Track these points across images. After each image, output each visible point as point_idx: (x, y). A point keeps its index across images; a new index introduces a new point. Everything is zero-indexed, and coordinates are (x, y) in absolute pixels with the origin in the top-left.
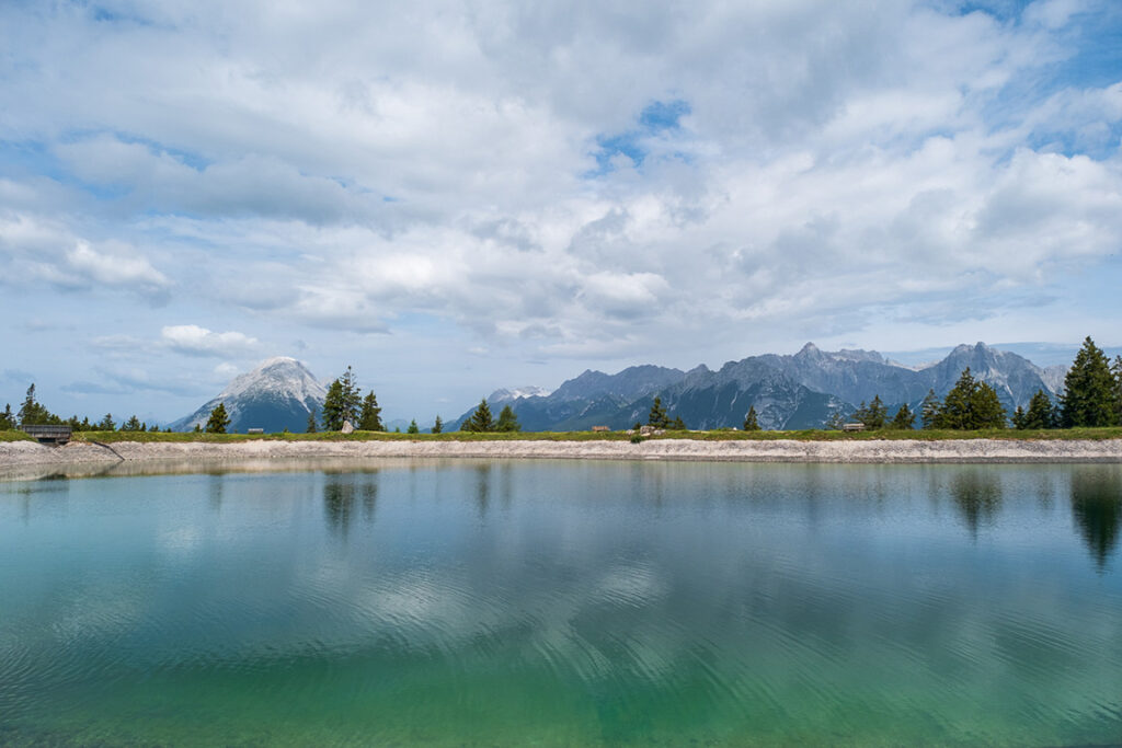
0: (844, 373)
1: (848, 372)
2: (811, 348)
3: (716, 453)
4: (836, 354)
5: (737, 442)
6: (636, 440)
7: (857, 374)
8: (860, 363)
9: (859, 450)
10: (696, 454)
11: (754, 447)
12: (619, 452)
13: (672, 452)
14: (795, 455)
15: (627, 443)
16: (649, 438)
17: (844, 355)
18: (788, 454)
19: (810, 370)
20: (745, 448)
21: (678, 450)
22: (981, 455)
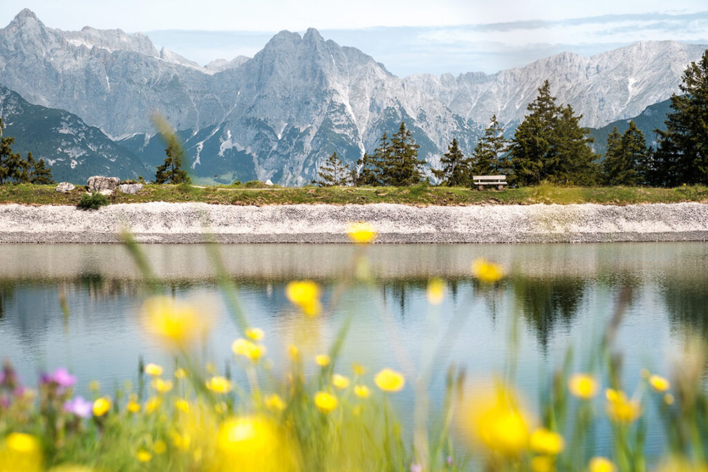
0: (87, 71)
1: (95, 70)
2: (30, 20)
3: (267, 229)
4: (74, 35)
5: (299, 207)
6: (89, 204)
7: (110, 73)
8: (115, 54)
9: (517, 222)
10: (223, 230)
11: (335, 216)
12: (62, 227)
13: (178, 228)
14: (417, 230)
15: (69, 210)
16: (113, 199)
17: (88, 38)
18: (404, 229)
19: (26, 63)
20: (320, 218)
21: (189, 223)
22: (700, 228)
